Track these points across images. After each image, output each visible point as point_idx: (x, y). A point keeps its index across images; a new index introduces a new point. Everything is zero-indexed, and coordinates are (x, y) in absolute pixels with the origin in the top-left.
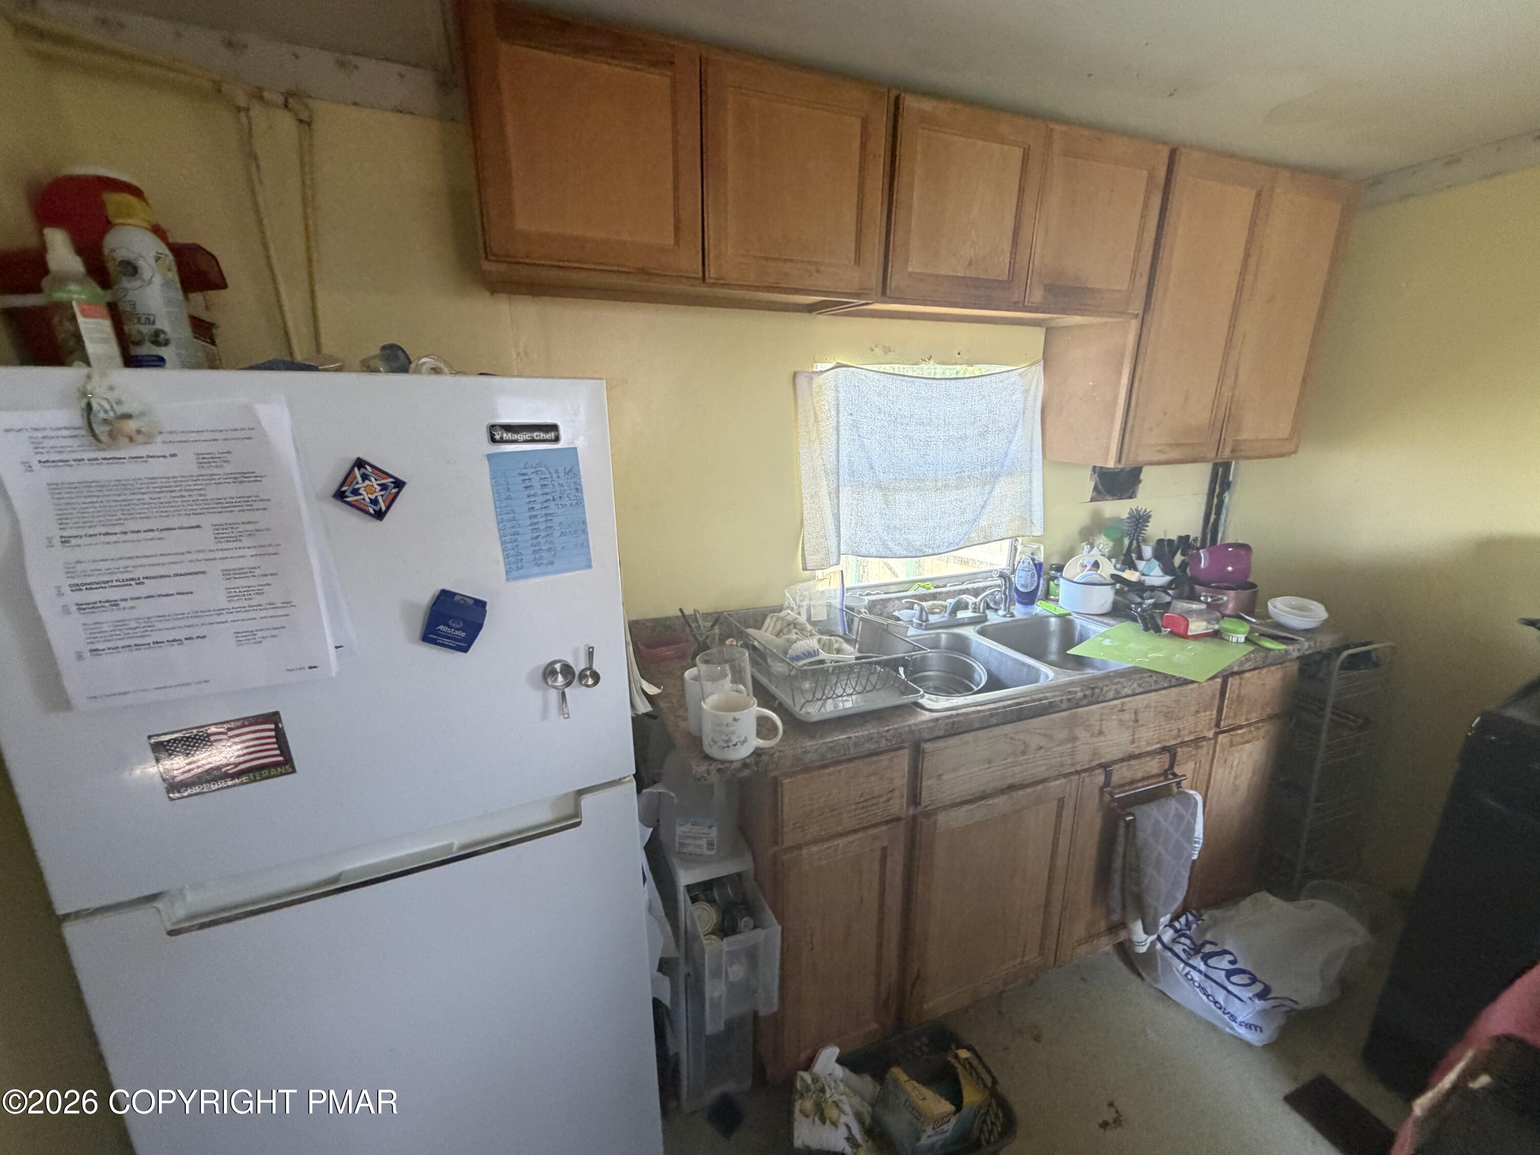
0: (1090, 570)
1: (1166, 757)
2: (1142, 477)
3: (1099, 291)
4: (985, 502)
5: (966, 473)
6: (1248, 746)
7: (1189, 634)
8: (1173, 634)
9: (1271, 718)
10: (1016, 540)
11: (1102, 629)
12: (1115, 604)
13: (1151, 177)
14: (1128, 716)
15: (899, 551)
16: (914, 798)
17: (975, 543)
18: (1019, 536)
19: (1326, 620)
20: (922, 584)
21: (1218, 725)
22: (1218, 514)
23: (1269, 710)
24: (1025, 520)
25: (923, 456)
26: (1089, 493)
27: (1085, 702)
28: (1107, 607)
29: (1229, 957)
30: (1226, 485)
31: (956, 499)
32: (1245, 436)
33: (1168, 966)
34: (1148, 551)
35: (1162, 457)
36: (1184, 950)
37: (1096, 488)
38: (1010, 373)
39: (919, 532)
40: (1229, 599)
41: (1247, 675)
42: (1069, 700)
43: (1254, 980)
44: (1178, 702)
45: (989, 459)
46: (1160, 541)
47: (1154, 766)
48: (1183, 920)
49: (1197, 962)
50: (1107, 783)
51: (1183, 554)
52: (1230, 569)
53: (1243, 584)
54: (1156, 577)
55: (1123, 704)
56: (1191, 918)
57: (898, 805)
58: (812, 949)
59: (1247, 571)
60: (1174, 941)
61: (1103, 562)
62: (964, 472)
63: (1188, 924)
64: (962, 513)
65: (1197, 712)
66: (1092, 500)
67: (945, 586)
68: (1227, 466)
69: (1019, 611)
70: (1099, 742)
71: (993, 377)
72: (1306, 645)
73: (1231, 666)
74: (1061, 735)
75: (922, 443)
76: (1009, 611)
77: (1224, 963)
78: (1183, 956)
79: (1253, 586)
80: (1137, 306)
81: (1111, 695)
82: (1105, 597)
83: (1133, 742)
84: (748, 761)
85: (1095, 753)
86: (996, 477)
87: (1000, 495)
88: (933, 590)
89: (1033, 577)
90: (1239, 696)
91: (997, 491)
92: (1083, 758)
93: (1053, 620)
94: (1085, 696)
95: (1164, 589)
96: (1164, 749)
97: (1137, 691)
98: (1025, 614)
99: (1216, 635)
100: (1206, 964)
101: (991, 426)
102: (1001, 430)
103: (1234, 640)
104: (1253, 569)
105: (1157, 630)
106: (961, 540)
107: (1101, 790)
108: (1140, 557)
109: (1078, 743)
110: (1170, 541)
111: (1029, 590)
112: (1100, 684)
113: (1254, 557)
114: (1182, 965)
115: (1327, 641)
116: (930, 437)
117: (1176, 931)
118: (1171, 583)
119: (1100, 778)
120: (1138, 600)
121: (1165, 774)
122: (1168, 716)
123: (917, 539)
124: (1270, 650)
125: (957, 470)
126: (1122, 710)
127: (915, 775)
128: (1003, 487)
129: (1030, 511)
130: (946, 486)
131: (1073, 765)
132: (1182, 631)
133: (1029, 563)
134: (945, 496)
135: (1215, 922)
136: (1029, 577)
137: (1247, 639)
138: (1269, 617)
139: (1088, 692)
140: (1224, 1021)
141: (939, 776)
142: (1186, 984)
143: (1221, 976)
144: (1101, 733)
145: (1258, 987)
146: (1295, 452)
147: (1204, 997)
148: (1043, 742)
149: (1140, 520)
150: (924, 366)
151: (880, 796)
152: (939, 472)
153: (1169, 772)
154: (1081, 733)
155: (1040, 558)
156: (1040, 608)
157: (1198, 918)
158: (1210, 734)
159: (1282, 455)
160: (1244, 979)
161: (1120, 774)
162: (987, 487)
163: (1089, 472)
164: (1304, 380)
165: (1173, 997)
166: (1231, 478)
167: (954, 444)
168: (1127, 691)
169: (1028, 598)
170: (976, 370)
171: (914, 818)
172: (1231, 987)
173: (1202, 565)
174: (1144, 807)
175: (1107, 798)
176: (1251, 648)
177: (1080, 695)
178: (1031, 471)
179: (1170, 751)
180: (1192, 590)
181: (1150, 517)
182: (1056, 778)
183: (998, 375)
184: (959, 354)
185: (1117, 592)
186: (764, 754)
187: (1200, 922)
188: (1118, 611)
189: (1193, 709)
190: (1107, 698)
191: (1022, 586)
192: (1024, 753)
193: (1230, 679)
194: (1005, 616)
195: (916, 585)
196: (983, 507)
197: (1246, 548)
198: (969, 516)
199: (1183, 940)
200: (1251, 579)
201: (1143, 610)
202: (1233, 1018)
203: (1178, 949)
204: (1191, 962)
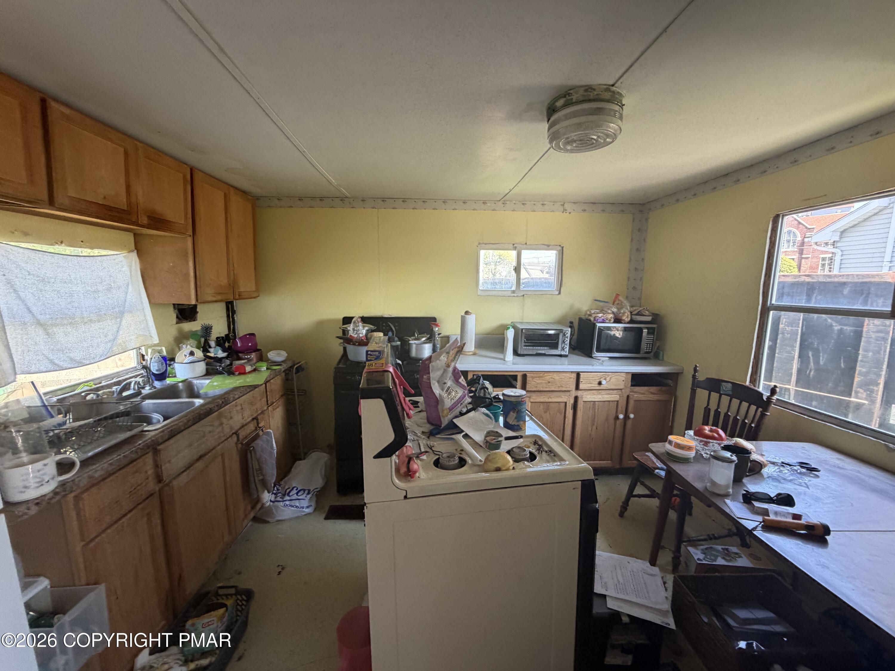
0: (189, 357)
1: (255, 421)
2: (198, 310)
3: (174, 222)
4: (119, 328)
5: (103, 312)
6: (278, 410)
7: (247, 371)
8: (240, 374)
9: (282, 396)
10: (140, 349)
11: (207, 381)
12: (207, 369)
13: (184, 177)
14: (239, 408)
15: (65, 365)
16: (159, 479)
17: (117, 353)
18: (142, 346)
19: (287, 356)
20: (86, 384)
21: (268, 404)
22: (234, 325)
23: (281, 394)
24: (146, 336)
25: (70, 303)
26: (174, 320)
27: (223, 405)
28: (204, 372)
29: (295, 489)
30: (234, 312)
31: (99, 328)
32: (242, 290)
33: (277, 507)
34: (213, 344)
35: (214, 299)
36: (281, 498)
37: (177, 317)
38: (118, 256)
39: (78, 351)
40: (253, 356)
41: (272, 381)
42: (217, 406)
43: (304, 490)
44: (253, 397)
45: (116, 304)
46: (217, 338)
47: (252, 427)
48: (275, 489)
49: (287, 498)
50: (238, 440)
51: (228, 343)
52: (250, 344)
53: (256, 350)
54: (221, 354)
55: (236, 403)
56: (278, 486)
57: (152, 486)
58: (117, 598)
59: (256, 345)
60: (276, 498)
61: (196, 351)
62: (101, 311)
63: (278, 490)
64: (106, 336)
65: (261, 399)
66: (177, 323)
67: (100, 383)
68: (231, 303)
69: (158, 384)
70: (231, 422)
71: (108, 257)
72: (285, 365)
73: (266, 379)
74: (217, 423)
75: (67, 295)
76: (152, 385)
77: (295, 491)
78: (281, 500)
79: (260, 350)
80: (190, 232)
81: (232, 399)
82: (201, 367)
83: (243, 419)
84: (57, 490)
85: (231, 428)
86: (122, 313)
87: (126, 324)
88: (94, 386)
89: (162, 364)
90: (271, 390)
91: (124, 322)
92: (227, 431)
93: (180, 384)
94: (223, 402)
95: (227, 358)
96: (253, 419)
97: (240, 395)
98: (161, 385)
99: (255, 370)
100: (289, 496)
101: (112, 284)
102: (119, 288)
103: (263, 370)
104: (258, 343)
105: (233, 374)
106: (108, 353)
107: (236, 443)
108: (210, 347)
109: (224, 425)
110: (222, 337)
111: (161, 372)
112: (226, 396)
113: (257, 337)
114: (282, 503)
115: (290, 364)
116: (73, 291)
117: (275, 494)
118: (228, 355)
119: (235, 438)
120: (219, 364)
121: (256, 429)
122: (252, 404)
123: (76, 355)
124: (275, 370)
125: (97, 311)
126: (236, 406)
127: (157, 466)
128: (127, 319)
129: (149, 331)
130: (91, 321)
131: (224, 436)
132: (243, 371)
133: (159, 358)
134: (91, 326)
135: (286, 483)
136: (160, 365)
137: (267, 369)
138: (270, 360)
139: (223, 400)
140: (300, 511)
141: (169, 462)
142: (286, 509)
143: (295, 497)
144: (231, 418)
145: (306, 492)
146: (258, 296)
147: (293, 508)
148: (210, 428)
149: (207, 330)
150: (57, 246)
151: (142, 483)
152: (84, 313)
153: (257, 427)
154: (224, 421)
155: (165, 353)
156: (169, 381)
157: (280, 486)
158: (265, 408)
159: (254, 298)
160: (302, 492)
161: (243, 434)
162: (118, 320)
163: (172, 308)
164: (255, 268)
165: (283, 518)
166: (235, 309)
167: (91, 295)
168: (237, 396)
169: (161, 377)
170: (96, 252)
171: (161, 491)
172: (300, 498)
173: (239, 345)
174: (256, 442)
175: (240, 446)
176: (269, 371)
177: (221, 402)
178: (143, 309)
179: (256, 419)
180: (238, 356)
181: (212, 327)
182: (219, 445)
183: (111, 256)
184: (82, 242)
185: (207, 364)
186: (68, 482)
187: (281, 486)
188: (209, 373)
189: (259, 398)
190: (231, 401)
191: (157, 370)
192: (204, 436)
193: (267, 384)
194: (150, 389)
195: (82, 386)
196: (118, 331)
197: (253, 335)
198: (110, 337)
199: (279, 495)
200: (258, 348)
201: (223, 368)
202: (303, 508)
203: (278, 499)
204: (285, 499)
